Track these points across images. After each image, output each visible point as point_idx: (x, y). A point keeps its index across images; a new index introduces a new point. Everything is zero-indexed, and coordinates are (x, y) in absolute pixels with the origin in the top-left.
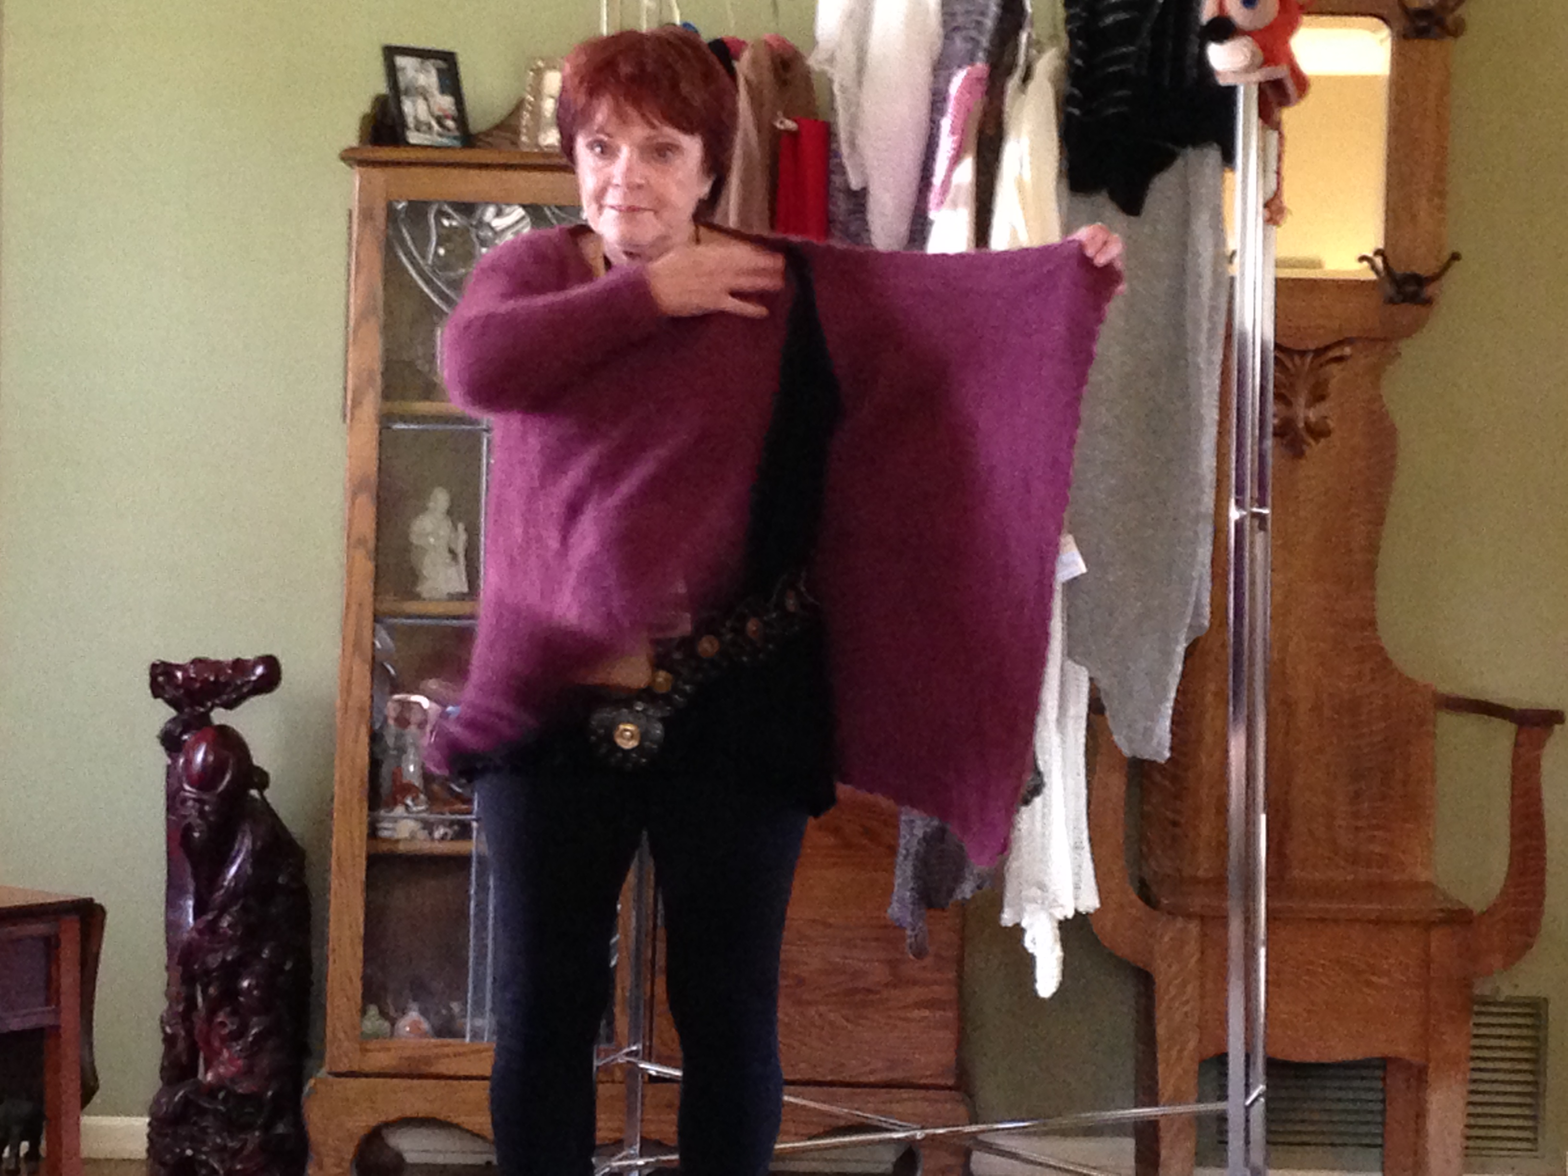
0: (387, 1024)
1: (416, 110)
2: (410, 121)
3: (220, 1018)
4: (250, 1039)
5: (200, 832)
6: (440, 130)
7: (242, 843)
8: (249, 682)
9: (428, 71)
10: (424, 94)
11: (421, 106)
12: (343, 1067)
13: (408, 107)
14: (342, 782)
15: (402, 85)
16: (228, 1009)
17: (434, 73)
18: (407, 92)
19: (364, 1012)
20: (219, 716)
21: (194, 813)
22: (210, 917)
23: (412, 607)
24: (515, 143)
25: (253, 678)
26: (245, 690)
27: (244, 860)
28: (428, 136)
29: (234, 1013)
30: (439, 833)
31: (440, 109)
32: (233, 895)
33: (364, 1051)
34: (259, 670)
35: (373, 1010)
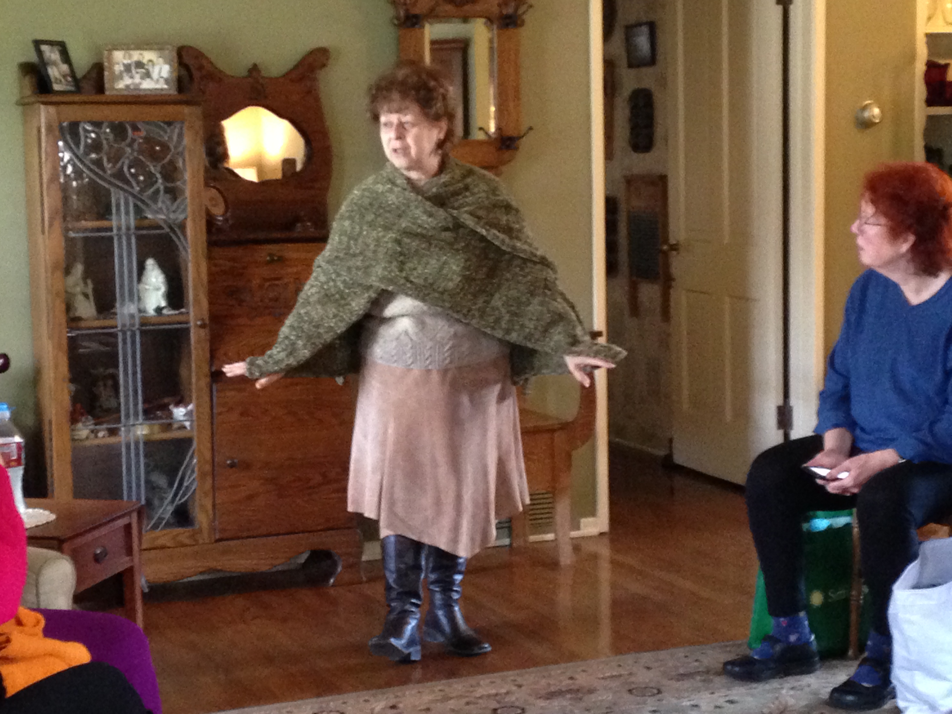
30: (101, 434)
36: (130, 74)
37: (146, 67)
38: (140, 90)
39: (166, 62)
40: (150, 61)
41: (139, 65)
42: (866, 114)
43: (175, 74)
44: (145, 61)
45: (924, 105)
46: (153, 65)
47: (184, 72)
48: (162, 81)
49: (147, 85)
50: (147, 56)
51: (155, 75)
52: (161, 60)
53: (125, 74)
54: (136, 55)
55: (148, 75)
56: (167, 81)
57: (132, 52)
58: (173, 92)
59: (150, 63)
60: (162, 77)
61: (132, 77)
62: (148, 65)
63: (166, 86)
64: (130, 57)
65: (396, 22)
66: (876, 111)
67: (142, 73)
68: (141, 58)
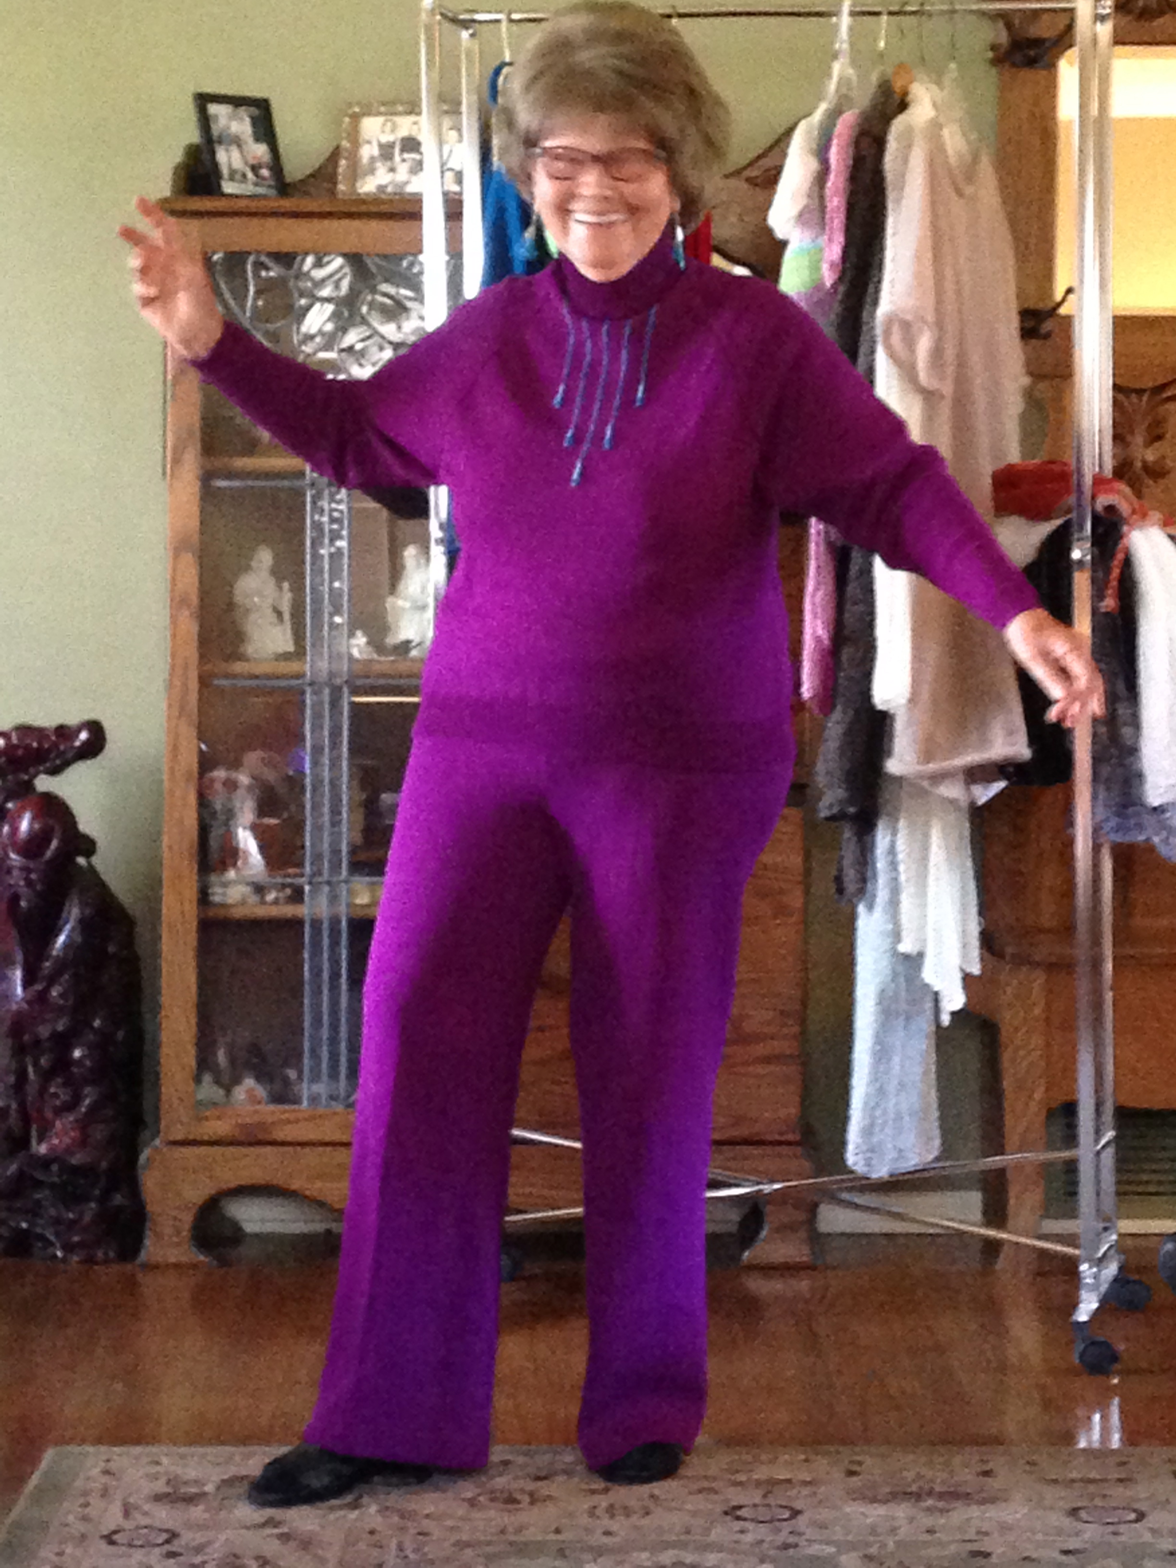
0: (221, 1092)
1: (229, 158)
2: (225, 171)
3: (52, 1090)
4: (83, 1110)
5: (29, 901)
6: (254, 178)
7: (69, 913)
8: (73, 747)
9: (242, 119)
10: (237, 141)
11: (235, 154)
12: (179, 1137)
13: (222, 156)
14: (170, 848)
15: (215, 132)
16: (59, 1080)
17: (248, 120)
18: (220, 142)
19: (198, 1080)
20: (44, 783)
21: (22, 883)
22: (39, 987)
23: (238, 667)
24: (332, 192)
25: (77, 744)
26: (70, 755)
27: (73, 929)
28: (243, 186)
29: (65, 1085)
30: (271, 897)
31: (254, 158)
32: (62, 966)
33: (200, 1119)
34: (84, 736)
35: (207, 1078)
36: (389, 163)
37: (420, 149)
39: (462, 139)
41: (411, 145)
44: (419, 137)
48: (450, 176)
49: (418, 185)
52: (452, 134)
53: (379, 164)
54: (405, 126)
56: (458, 177)
57: (398, 120)
60: (450, 169)
61: (392, 170)
63: (455, 188)
64: (394, 128)
67: (414, 159)
68: (414, 133)
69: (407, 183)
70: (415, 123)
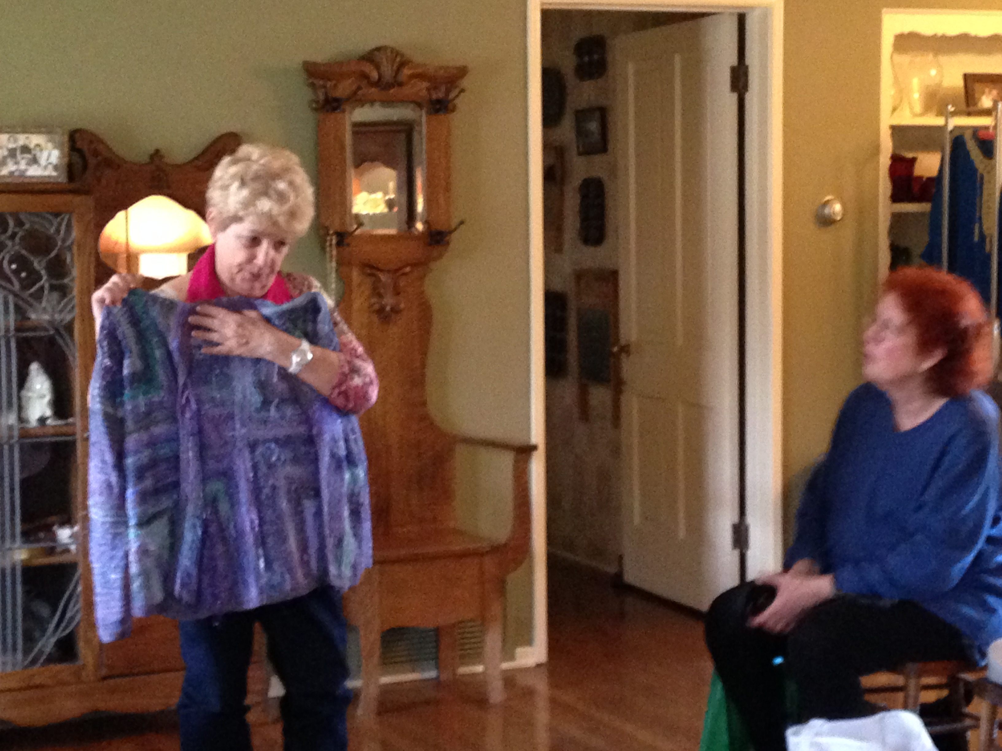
36: (15, 160)
37: (33, 152)
38: (26, 177)
39: (55, 147)
40: (38, 145)
41: (25, 149)
42: (827, 211)
43: (66, 160)
44: (32, 146)
45: (888, 202)
46: (41, 150)
47: (76, 158)
48: (50, 167)
49: (34, 172)
50: (35, 140)
51: (43, 162)
52: (50, 145)
53: (9, 160)
54: (22, 139)
55: (35, 161)
56: (56, 168)
57: (17, 136)
58: (63, 179)
59: (38, 149)
60: (50, 163)
61: (17, 163)
62: (34, 149)
63: (54, 174)
64: (16, 141)
65: (314, 105)
66: (837, 207)
67: (28, 158)
68: (27, 142)
69: (26, 170)
70: (27, 138)
